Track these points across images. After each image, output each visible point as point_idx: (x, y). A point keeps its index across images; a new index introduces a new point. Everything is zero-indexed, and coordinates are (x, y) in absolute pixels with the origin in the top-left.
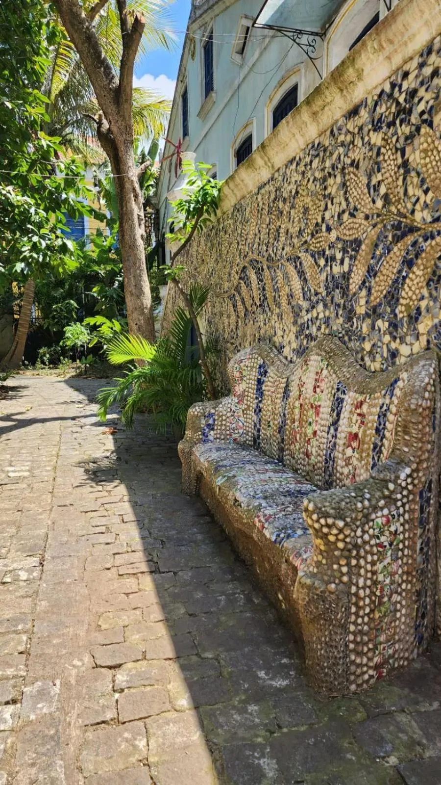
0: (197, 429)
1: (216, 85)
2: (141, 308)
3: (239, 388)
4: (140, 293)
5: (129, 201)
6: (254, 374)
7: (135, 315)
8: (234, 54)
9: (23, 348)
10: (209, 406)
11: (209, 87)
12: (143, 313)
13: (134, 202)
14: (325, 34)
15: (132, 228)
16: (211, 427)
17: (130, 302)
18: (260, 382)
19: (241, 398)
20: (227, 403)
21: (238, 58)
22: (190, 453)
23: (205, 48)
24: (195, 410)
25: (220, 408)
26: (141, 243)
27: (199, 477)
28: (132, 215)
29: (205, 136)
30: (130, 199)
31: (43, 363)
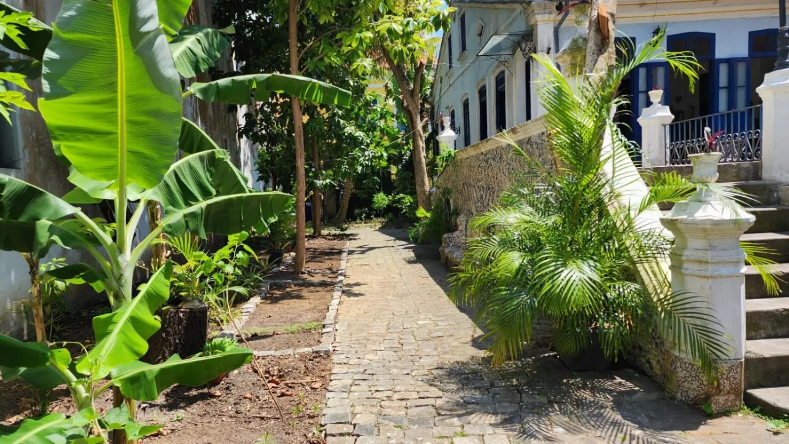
0: (446, 242)
1: (467, 48)
2: (424, 192)
3: (460, 228)
4: (424, 184)
5: (418, 140)
6: (465, 223)
7: (421, 195)
8: (477, 36)
9: (346, 210)
10: (450, 235)
11: (464, 48)
12: (425, 194)
13: (420, 140)
14: (514, 54)
15: (419, 153)
16: (451, 242)
17: (418, 189)
18: (466, 225)
19: (461, 231)
20: (456, 234)
21: (478, 38)
22: (444, 251)
23: (461, 19)
24: (445, 236)
25: (454, 235)
26: (423, 160)
27: (447, 258)
28: (419, 147)
29: (462, 73)
30: (418, 139)
31: (361, 219)
